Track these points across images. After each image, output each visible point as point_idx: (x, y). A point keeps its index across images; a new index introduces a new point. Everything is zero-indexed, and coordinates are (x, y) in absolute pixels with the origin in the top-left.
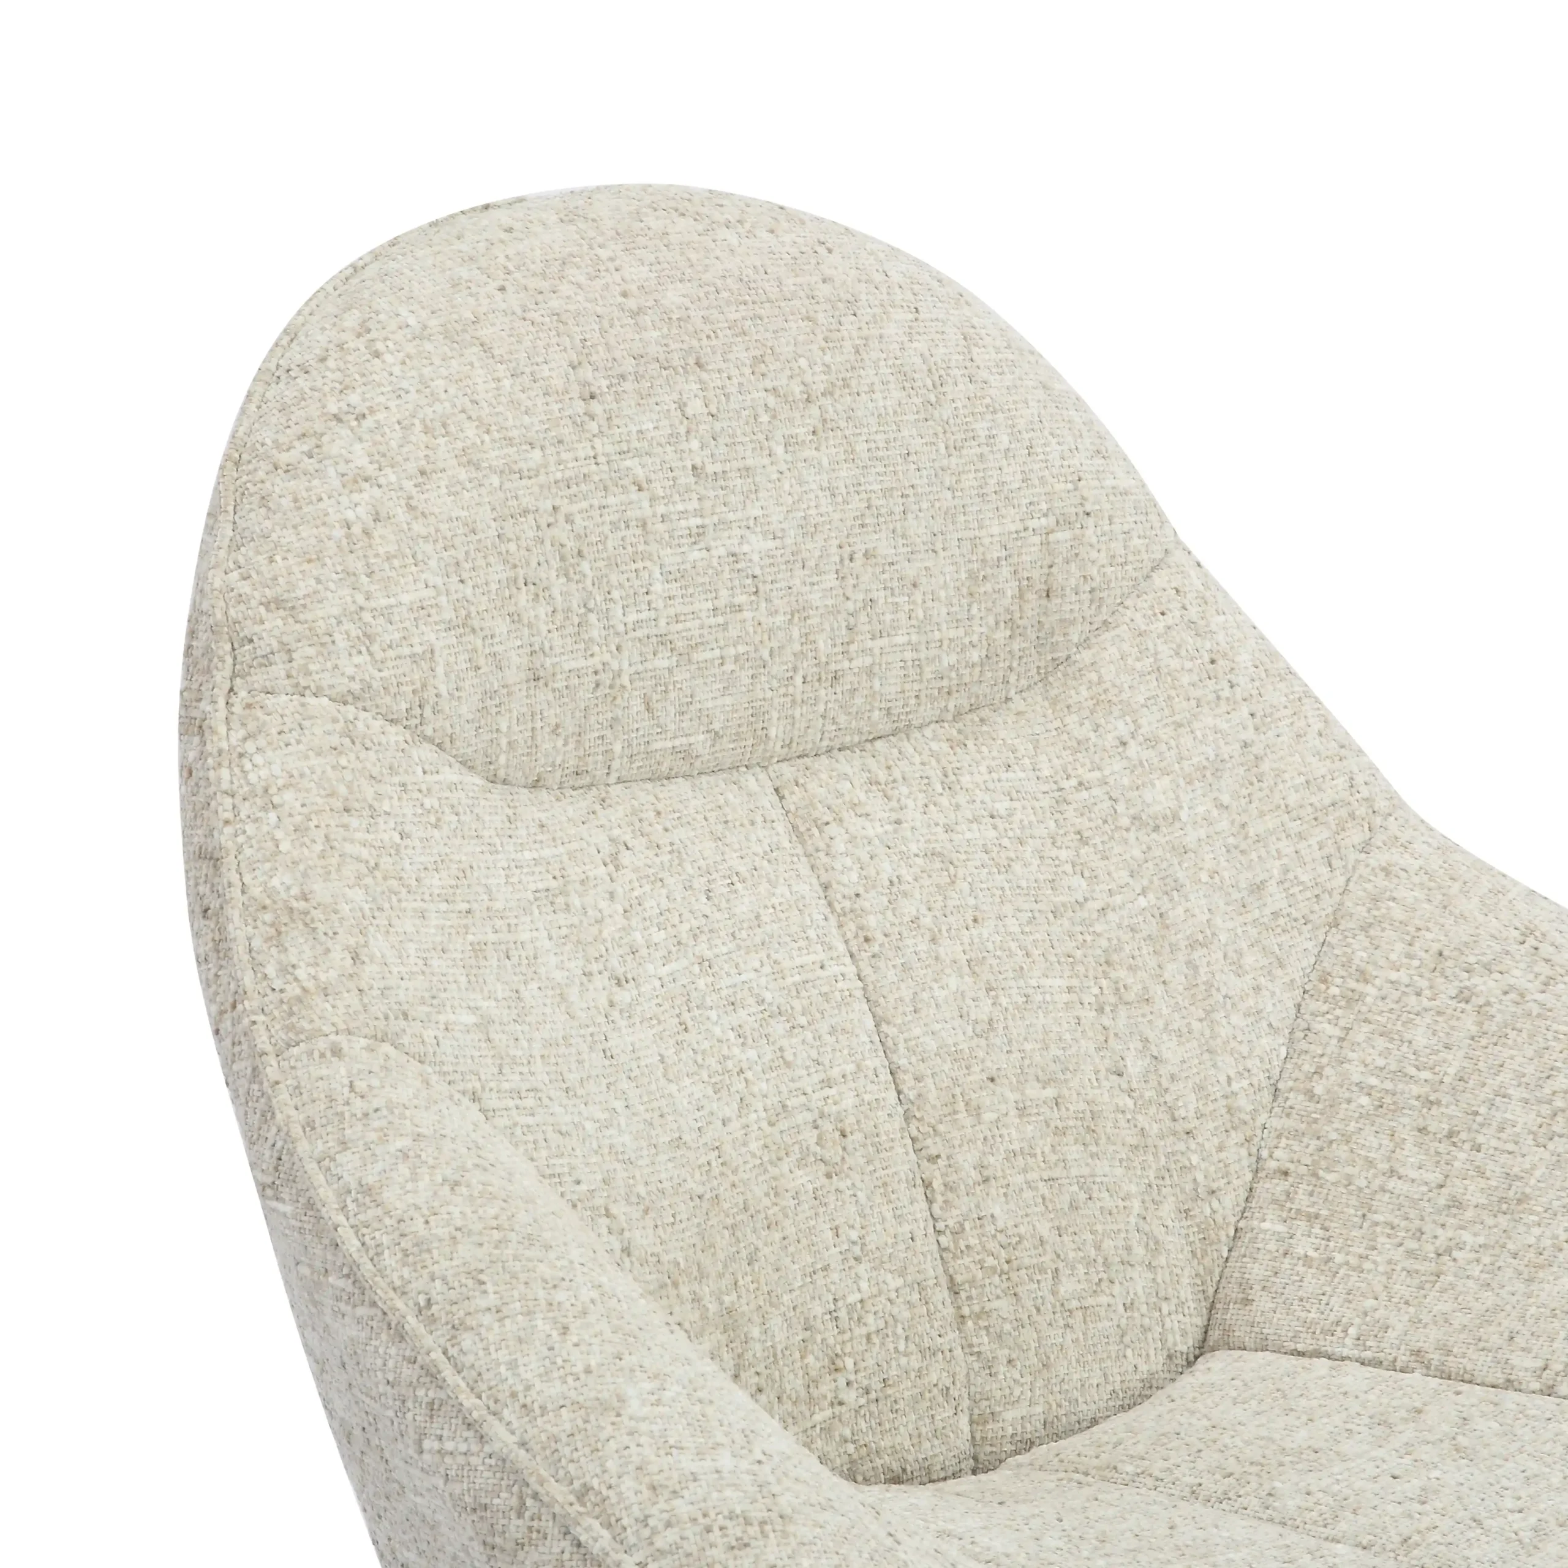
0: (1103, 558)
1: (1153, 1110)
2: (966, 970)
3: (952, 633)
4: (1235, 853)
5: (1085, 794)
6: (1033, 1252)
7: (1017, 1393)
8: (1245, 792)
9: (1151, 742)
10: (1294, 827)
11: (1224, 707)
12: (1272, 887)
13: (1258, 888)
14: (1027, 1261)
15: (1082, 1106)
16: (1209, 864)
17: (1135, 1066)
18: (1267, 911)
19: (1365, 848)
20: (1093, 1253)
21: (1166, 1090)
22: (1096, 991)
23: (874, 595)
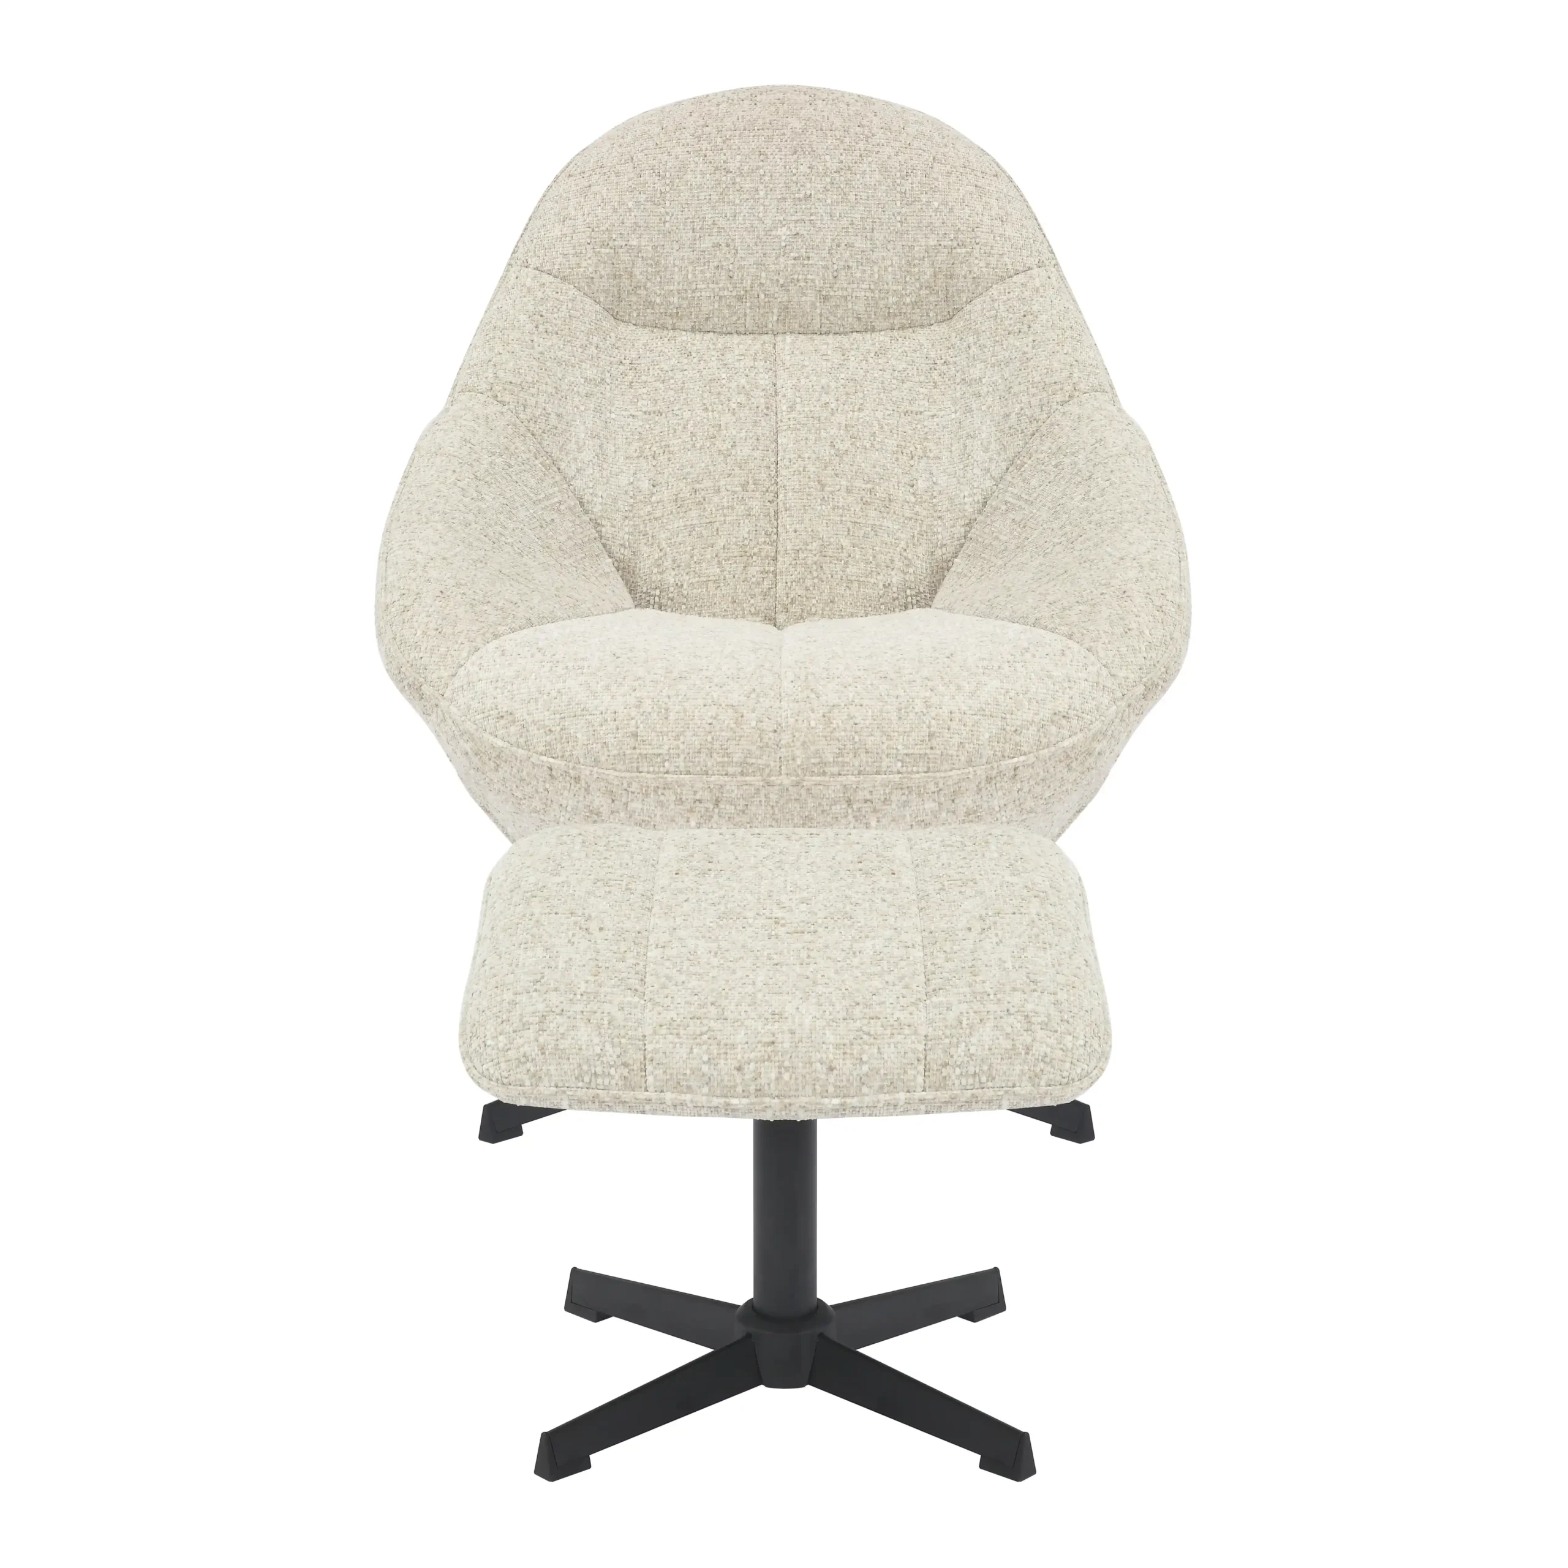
0: (982, 264)
1: (924, 505)
2: (843, 428)
3: (895, 288)
4: (1003, 399)
5: (945, 367)
6: (835, 551)
7: (813, 610)
8: (1016, 373)
9: (982, 347)
10: (1034, 391)
11: (1021, 335)
12: (1013, 415)
13: (1007, 416)
14: (830, 554)
15: (884, 495)
16: (989, 403)
17: (921, 485)
18: (1007, 426)
19: (1063, 403)
20: (871, 558)
21: (935, 497)
22: (912, 448)
23: (851, 264)
